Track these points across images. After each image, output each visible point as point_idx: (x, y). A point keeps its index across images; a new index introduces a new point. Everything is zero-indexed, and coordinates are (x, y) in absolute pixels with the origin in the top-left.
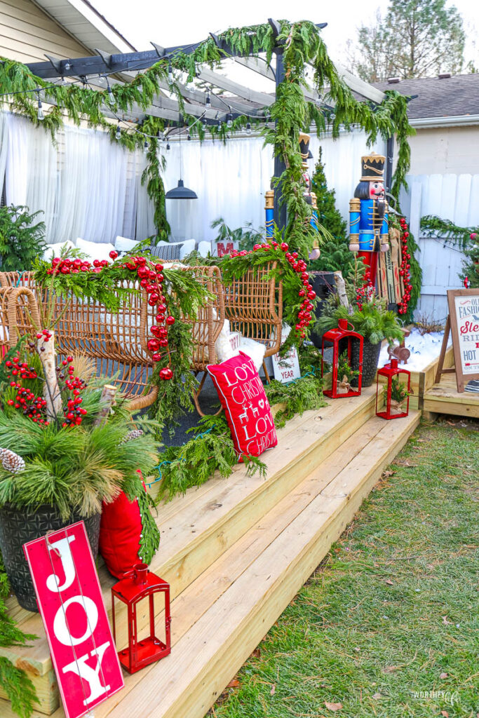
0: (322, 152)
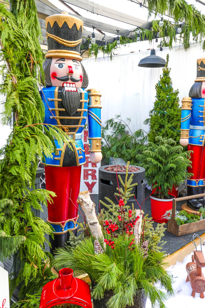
0: (169, 59)
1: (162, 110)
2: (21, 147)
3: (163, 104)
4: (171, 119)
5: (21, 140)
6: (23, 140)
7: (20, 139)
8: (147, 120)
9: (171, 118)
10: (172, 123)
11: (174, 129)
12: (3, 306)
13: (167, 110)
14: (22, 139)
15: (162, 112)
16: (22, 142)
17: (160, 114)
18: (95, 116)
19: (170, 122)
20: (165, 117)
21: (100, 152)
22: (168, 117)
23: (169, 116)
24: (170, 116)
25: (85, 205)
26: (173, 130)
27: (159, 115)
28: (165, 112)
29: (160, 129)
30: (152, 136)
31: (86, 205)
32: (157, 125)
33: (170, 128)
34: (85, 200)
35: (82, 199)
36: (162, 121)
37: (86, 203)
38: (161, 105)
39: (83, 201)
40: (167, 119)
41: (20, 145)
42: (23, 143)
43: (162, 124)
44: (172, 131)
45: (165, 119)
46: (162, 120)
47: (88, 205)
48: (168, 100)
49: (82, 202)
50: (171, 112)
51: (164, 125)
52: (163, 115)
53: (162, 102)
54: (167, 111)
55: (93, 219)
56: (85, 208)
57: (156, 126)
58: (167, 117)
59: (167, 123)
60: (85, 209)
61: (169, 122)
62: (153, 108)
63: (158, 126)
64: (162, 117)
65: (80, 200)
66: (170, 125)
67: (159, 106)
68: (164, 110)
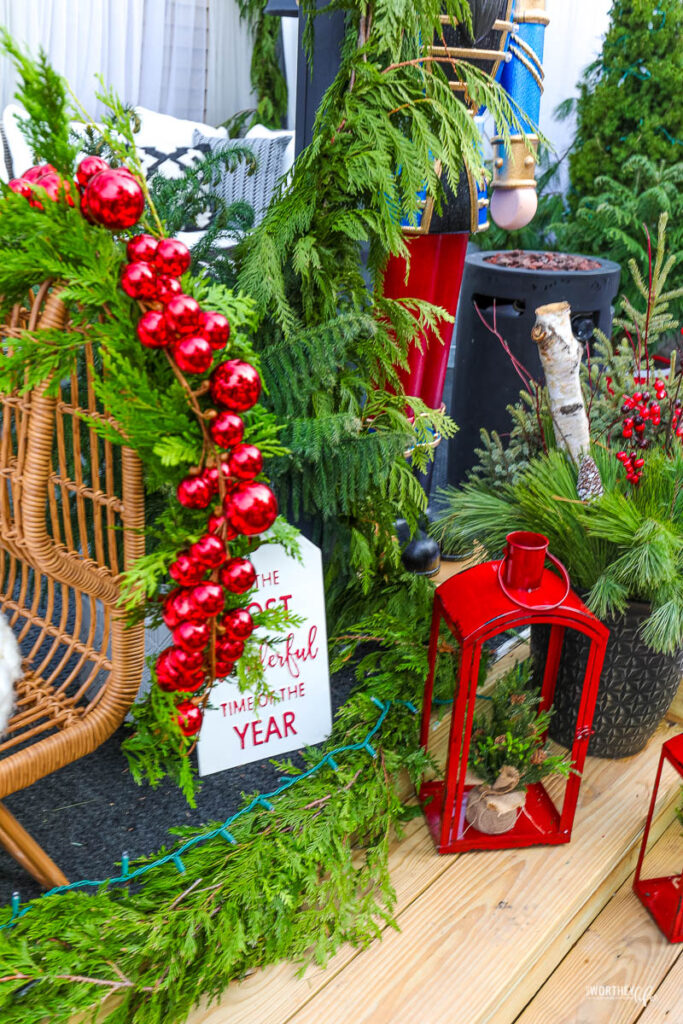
1: (632, 63)
2: (382, 142)
3: (638, 39)
4: (659, 98)
5: (378, 116)
6: (385, 116)
7: (375, 112)
8: (568, 104)
9: (663, 92)
10: (662, 115)
11: (670, 137)
12: (310, 644)
13: (650, 65)
14: (381, 112)
15: (633, 70)
16: (380, 122)
17: (626, 80)
18: (528, 53)
19: (658, 109)
20: (643, 92)
21: (532, 186)
22: (653, 90)
23: (656, 88)
24: (662, 86)
25: (557, 347)
26: (665, 138)
27: (621, 82)
28: (644, 70)
29: (618, 134)
30: (588, 163)
31: (561, 347)
32: (611, 120)
33: (657, 132)
34: (559, 331)
35: (551, 328)
36: (631, 104)
37: (562, 341)
38: (630, 44)
39: (554, 333)
40: (649, 97)
41: (378, 134)
42: (383, 128)
43: (628, 115)
44: (665, 144)
45: (642, 96)
46: (630, 99)
47: (566, 347)
48: (657, 27)
49: (550, 338)
50: (663, 73)
51: (637, 118)
52: (636, 83)
53: (638, 33)
54: (649, 69)
55: (572, 393)
56: (555, 357)
57: (607, 122)
58: (648, 92)
59: (646, 112)
60: (555, 361)
61: (651, 108)
62: (594, 59)
63: (616, 123)
64: (630, 90)
65: (547, 330)
66: (657, 121)
67: (624, 50)
68: (639, 65)
